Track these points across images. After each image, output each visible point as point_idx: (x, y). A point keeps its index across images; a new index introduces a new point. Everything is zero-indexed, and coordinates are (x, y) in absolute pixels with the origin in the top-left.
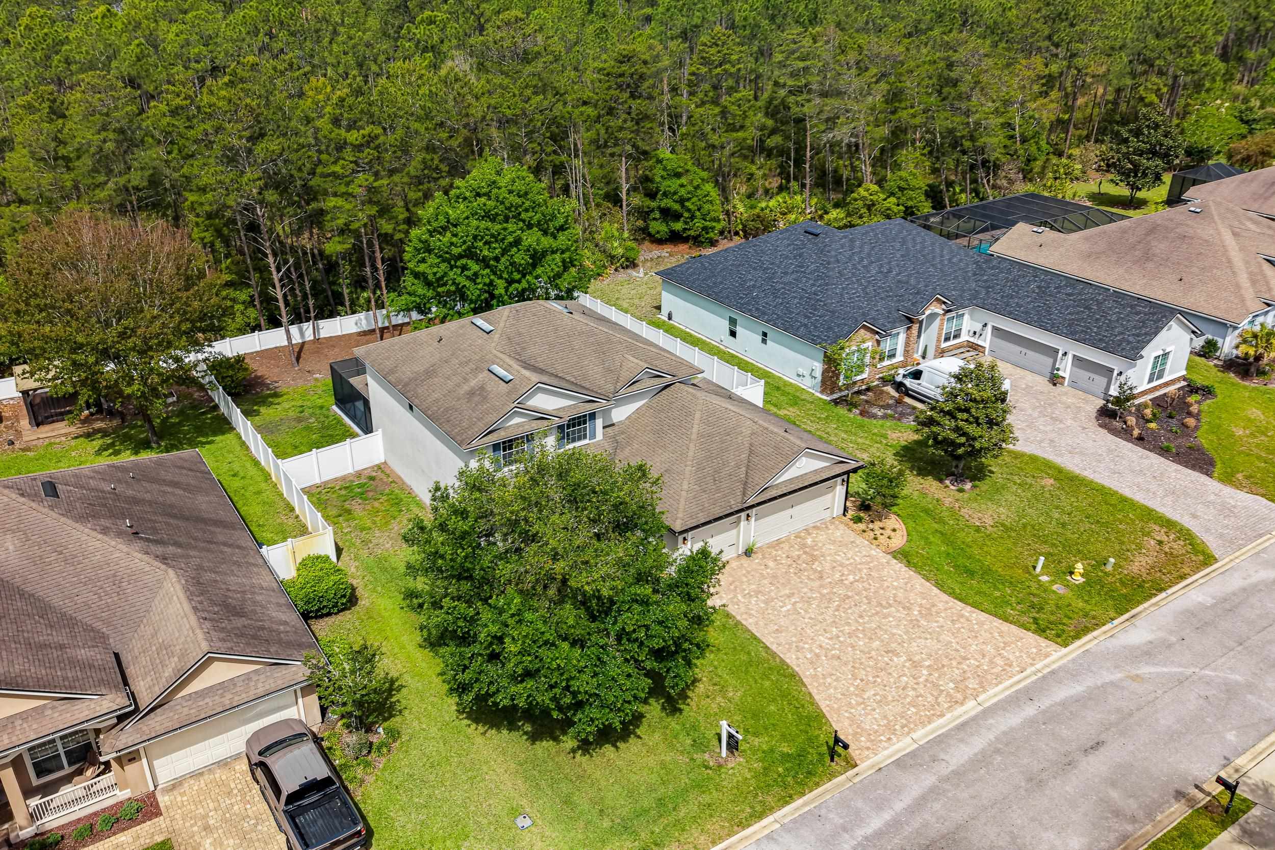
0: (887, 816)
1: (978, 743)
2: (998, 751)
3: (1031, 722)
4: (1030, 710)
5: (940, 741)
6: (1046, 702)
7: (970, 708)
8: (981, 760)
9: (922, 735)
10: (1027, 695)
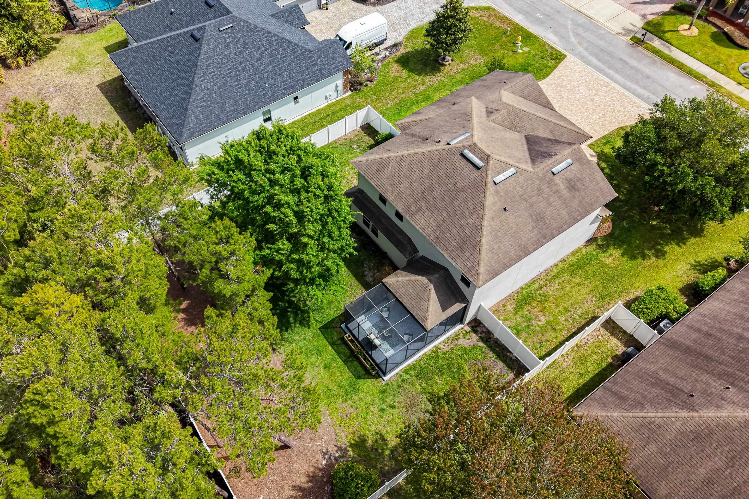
2: (637, 83)
3: (616, 72)
6: (604, 67)
7: (615, 85)
10: (601, 71)
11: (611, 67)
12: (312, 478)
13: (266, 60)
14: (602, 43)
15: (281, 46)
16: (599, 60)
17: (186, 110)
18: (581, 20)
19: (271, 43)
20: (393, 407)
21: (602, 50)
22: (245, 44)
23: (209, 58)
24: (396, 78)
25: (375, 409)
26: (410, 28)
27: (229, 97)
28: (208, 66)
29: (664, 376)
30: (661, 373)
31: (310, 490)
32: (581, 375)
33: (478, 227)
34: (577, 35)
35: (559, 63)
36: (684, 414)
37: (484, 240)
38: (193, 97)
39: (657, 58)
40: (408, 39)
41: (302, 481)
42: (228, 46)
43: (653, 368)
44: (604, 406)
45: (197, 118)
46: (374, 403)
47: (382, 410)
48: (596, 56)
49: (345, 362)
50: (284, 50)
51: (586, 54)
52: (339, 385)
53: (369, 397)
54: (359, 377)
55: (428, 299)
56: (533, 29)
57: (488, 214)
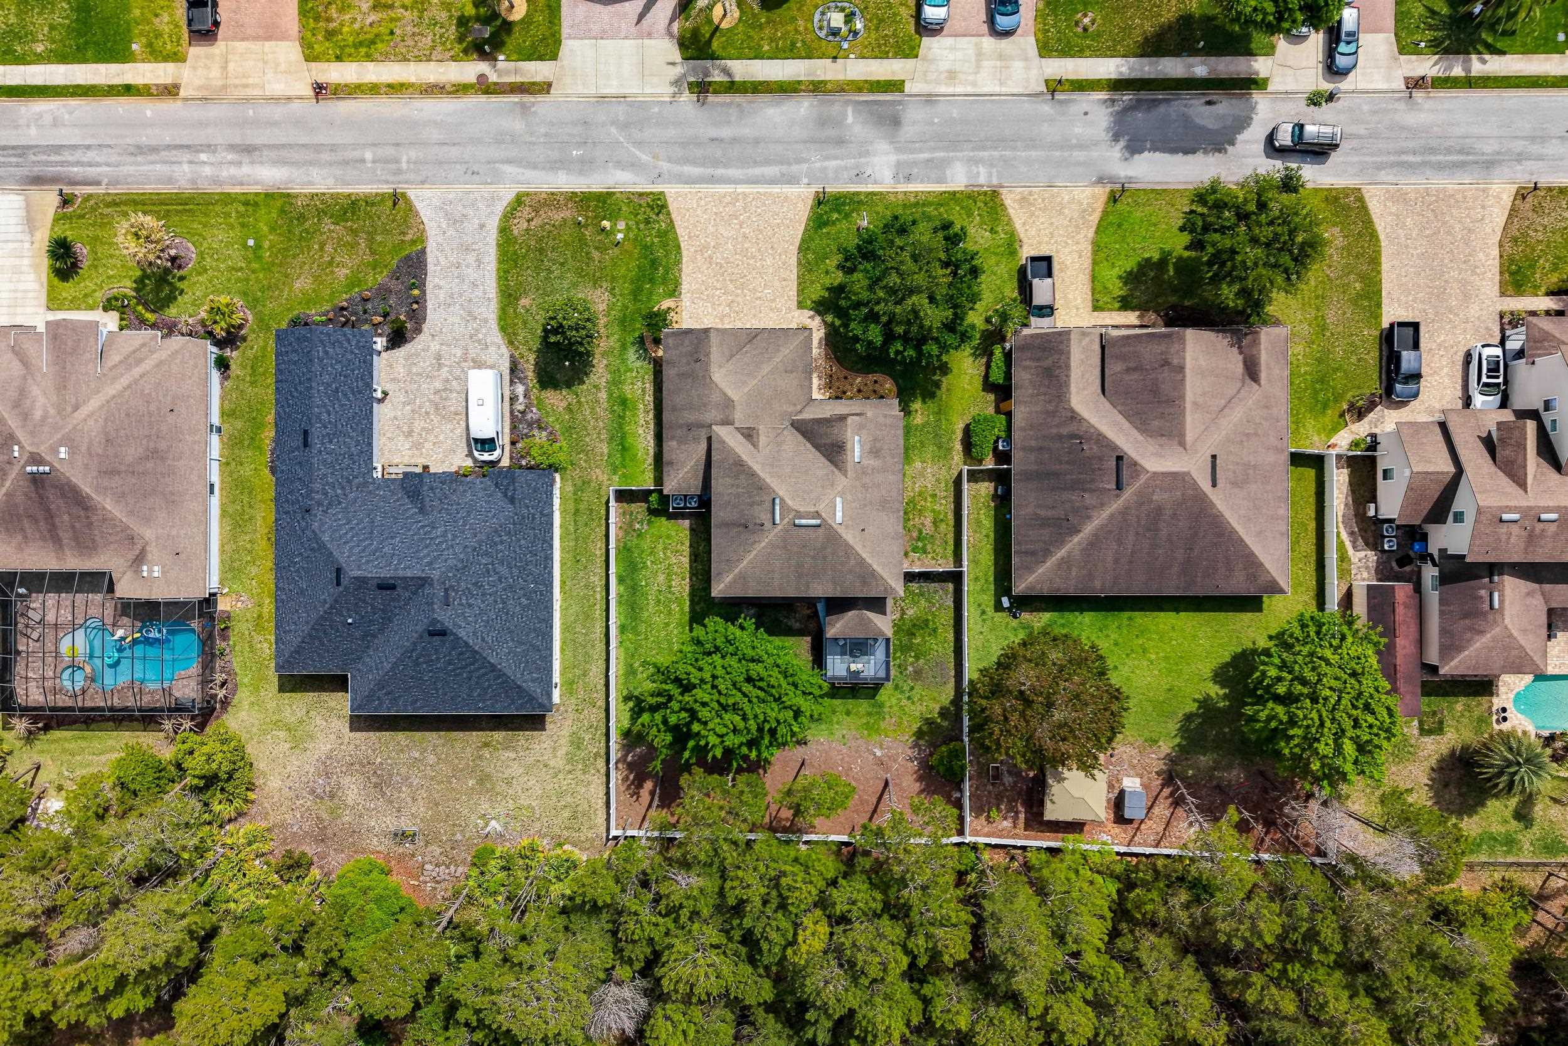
0: (826, 163)
1: (757, 171)
2: (755, 162)
3: (725, 166)
4: (720, 171)
5: (772, 181)
6: (710, 171)
7: (741, 189)
8: (767, 162)
9: (776, 189)
10: (712, 180)
11: (716, 163)
12: (920, 779)
13: (503, 570)
14: (671, 132)
15: (496, 544)
16: (694, 162)
17: (519, 687)
18: (620, 111)
19: (486, 554)
20: (912, 688)
21: (684, 145)
22: (475, 584)
23: (475, 633)
24: (569, 409)
25: (904, 702)
26: (493, 324)
27: (527, 635)
28: (483, 639)
29: (1042, 513)
30: (1039, 512)
31: (928, 786)
32: (987, 536)
33: (862, 562)
34: (639, 144)
35: (669, 214)
36: (1076, 539)
37: (875, 567)
38: (509, 673)
39: (738, 98)
40: (511, 343)
41: (917, 786)
42: (470, 606)
43: (1029, 510)
44: (1030, 569)
45: (533, 681)
46: (900, 700)
47: (909, 698)
48: (686, 161)
49: (854, 697)
50: (502, 542)
51: (677, 169)
52: (869, 714)
53: (894, 701)
54: (873, 697)
55: (871, 621)
56: (594, 183)
57: (859, 548)
